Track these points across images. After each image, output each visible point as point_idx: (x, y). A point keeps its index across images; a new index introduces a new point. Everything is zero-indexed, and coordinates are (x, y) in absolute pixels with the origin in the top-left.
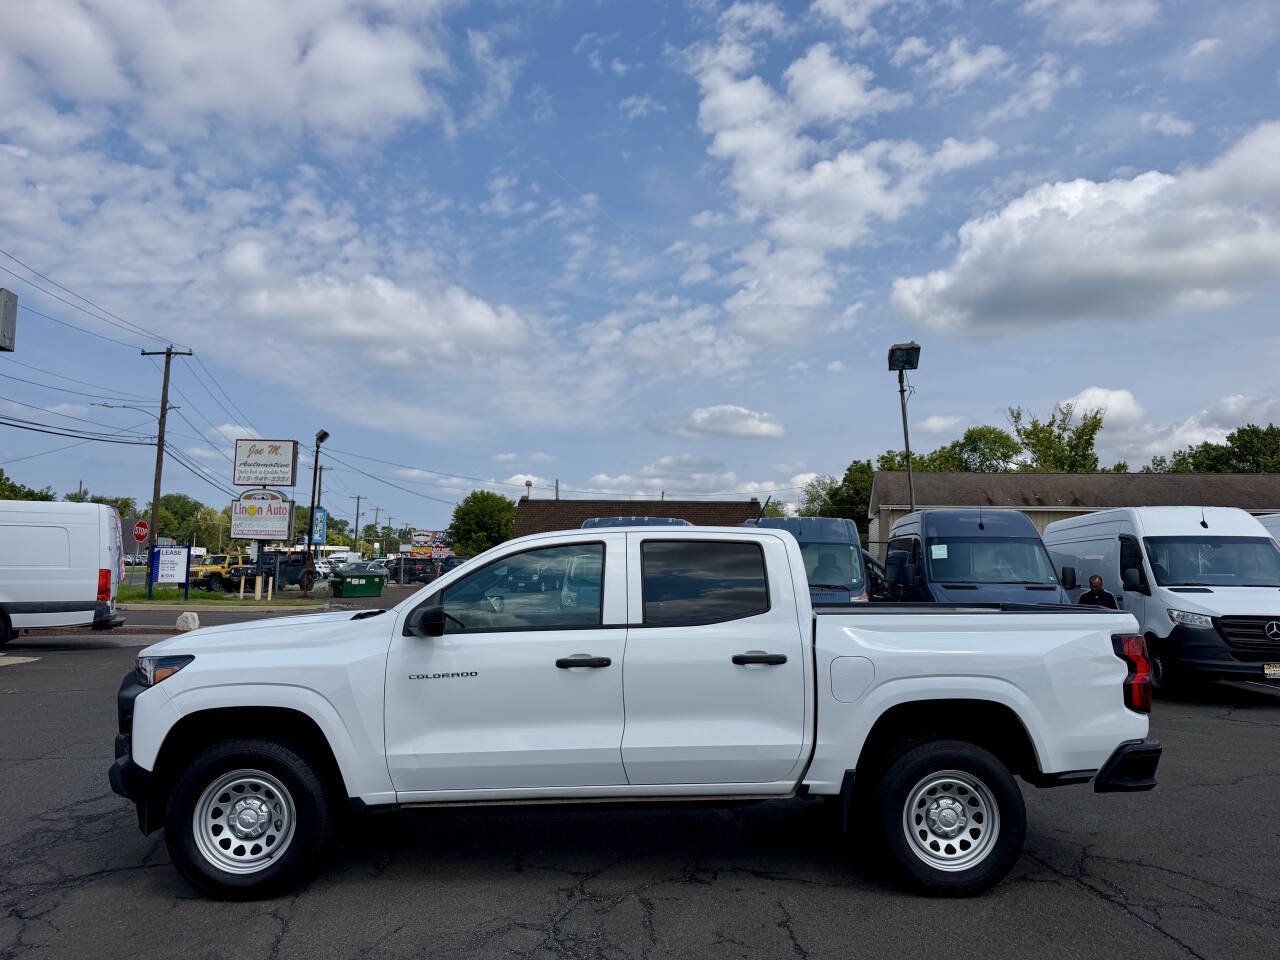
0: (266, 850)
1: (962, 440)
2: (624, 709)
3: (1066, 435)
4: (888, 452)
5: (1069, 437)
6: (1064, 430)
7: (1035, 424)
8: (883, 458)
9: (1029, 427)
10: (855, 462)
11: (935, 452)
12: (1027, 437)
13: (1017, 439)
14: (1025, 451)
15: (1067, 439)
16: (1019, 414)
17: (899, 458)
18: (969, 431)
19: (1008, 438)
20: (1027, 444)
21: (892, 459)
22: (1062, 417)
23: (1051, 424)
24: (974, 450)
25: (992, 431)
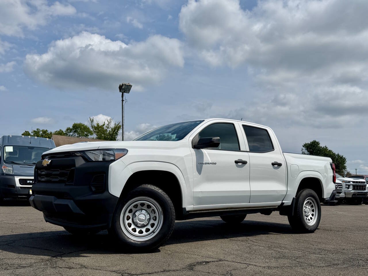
0: (152, 230)
1: (71, 127)
2: (250, 178)
3: (108, 130)
4: (37, 129)
5: (110, 131)
6: (108, 128)
7: (98, 125)
8: (34, 131)
9: (96, 125)
10: (26, 132)
11: (57, 131)
12: (95, 129)
13: (92, 130)
14: (94, 134)
15: (108, 131)
16: (93, 120)
17: (41, 132)
18: (75, 124)
19: (88, 128)
20: (95, 132)
21: (39, 132)
22: (107, 123)
23: (104, 125)
24: (75, 132)
25: (83, 125)
